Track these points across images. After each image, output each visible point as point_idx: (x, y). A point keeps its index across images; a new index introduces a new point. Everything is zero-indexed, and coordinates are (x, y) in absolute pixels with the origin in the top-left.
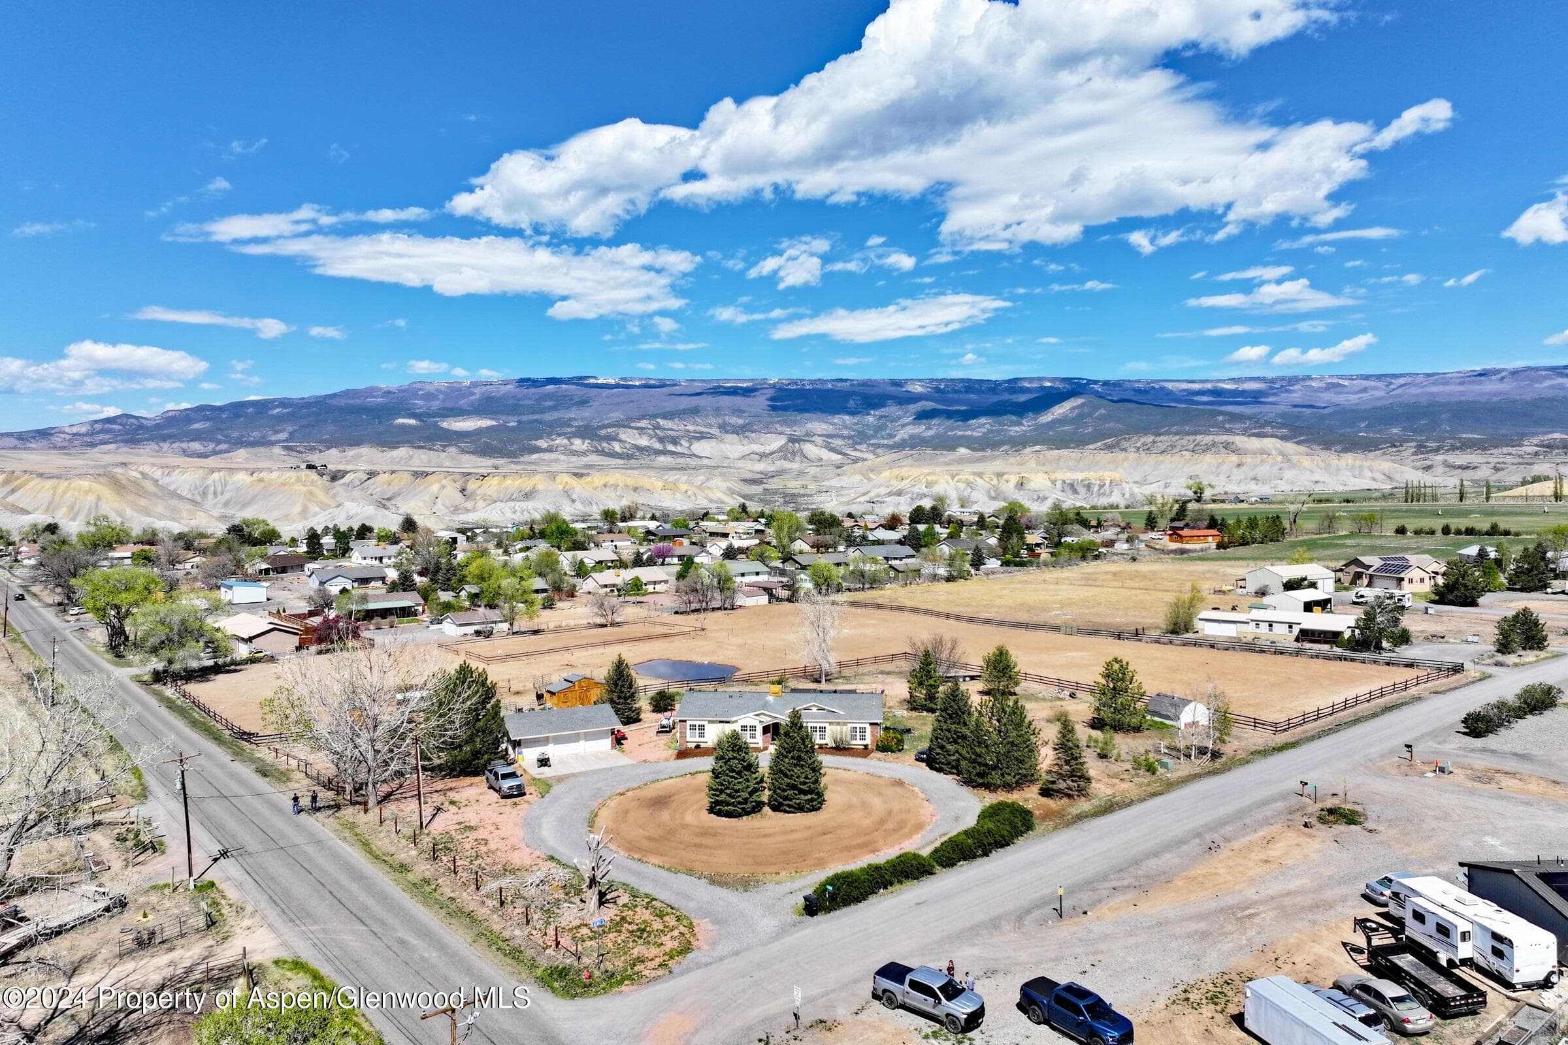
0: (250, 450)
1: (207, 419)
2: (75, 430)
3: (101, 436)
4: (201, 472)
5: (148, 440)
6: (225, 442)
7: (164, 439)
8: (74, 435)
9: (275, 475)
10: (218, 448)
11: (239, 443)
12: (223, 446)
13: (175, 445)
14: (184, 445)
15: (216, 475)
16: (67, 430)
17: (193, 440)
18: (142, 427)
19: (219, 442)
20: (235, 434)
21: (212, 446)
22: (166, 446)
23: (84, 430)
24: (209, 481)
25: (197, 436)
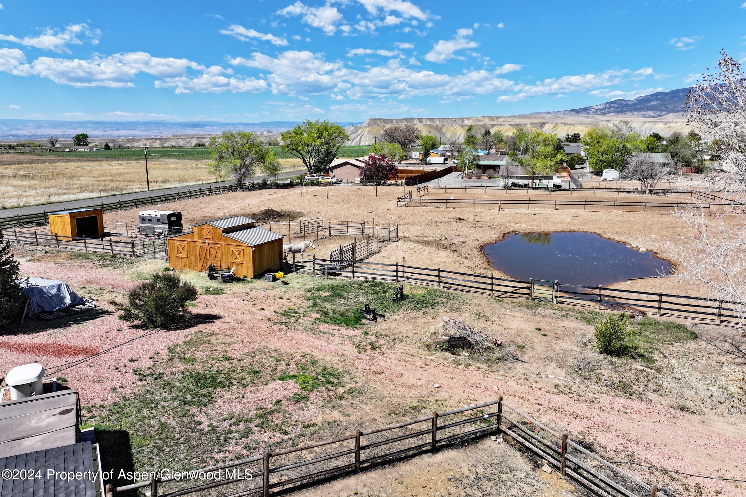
0: (676, 114)
1: (659, 99)
2: (598, 107)
3: (608, 110)
4: (640, 123)
5: (628, 111)
6: (665, 111)
7: (636, 110)
8: (598, 110)
9: (678, 124)
10: (661, 114)
11: (673, 111)
12: (664, 113)
13: (640, 113)
14: (645, 113)
15: (647, 125)
16: (595, 107)
17: (649, 110)
18: (627, 105)
19: (662, 111)
20: (671, 107)
21: (658, 113)
22: (636, 113)
23: (602, 107)
24: (643, 128)
25: (652, 108)
